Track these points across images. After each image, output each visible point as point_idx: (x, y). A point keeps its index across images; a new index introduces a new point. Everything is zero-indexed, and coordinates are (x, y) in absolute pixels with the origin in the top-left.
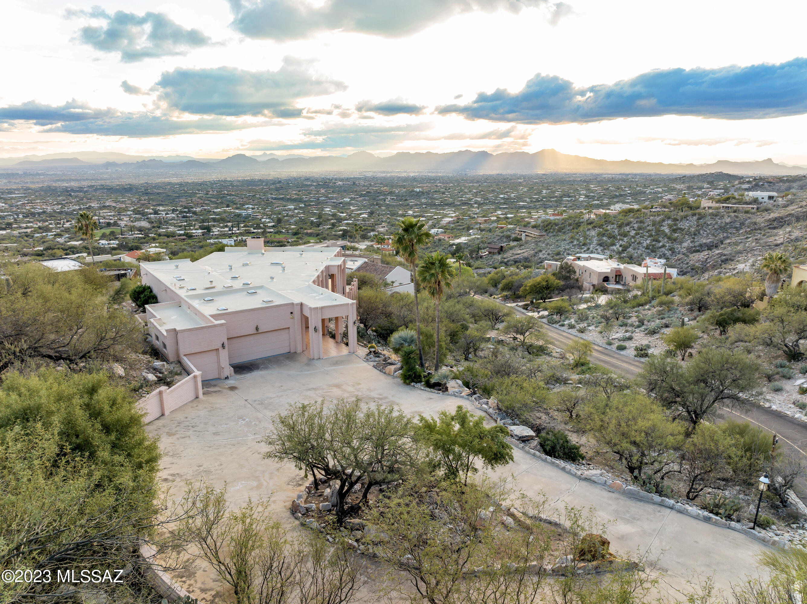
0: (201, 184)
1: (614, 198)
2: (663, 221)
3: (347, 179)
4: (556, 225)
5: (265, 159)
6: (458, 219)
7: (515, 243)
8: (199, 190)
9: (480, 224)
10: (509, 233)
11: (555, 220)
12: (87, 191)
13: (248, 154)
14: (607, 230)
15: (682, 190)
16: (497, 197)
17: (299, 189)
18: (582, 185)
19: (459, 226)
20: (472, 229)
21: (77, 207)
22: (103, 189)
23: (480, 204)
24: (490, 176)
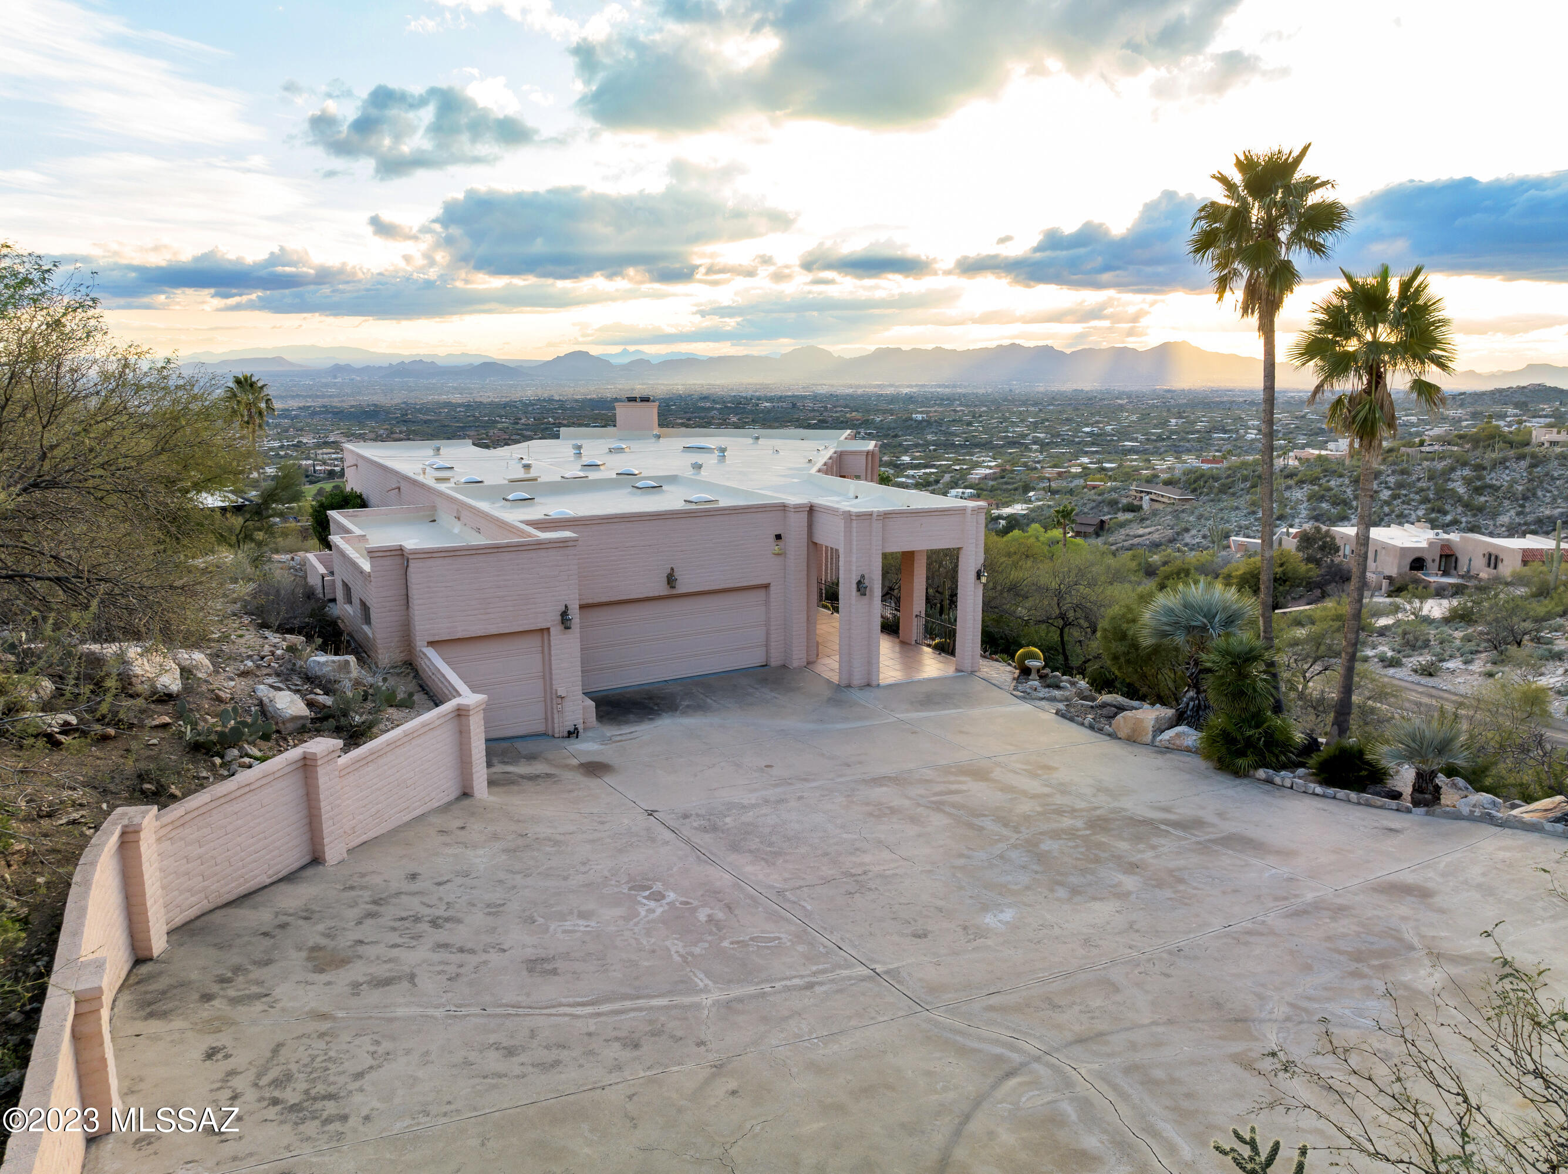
0: (505, 405)
1: (1317, 434)
2: (1453, 469)
3: (781, 399)
4: (1216, 479)
5: (626, 360)
6: (1004, 471)
7: (1129, 516)
8: (501, 417)
9: (1049, 480)
10: (1114, 495)
11: (1211, 469)
12: (296, 417)
13: (595, 351)
14: (1330, 489)
15: (1460, 420)
16: (1077, 430)
17: (688, 415)
18: (1249, 410)
19: (1006, 483)
20: (1034, 489)
21: (277, 444)
22: (327, 412)
23: (1043, 446)
24: (1061, 394)
